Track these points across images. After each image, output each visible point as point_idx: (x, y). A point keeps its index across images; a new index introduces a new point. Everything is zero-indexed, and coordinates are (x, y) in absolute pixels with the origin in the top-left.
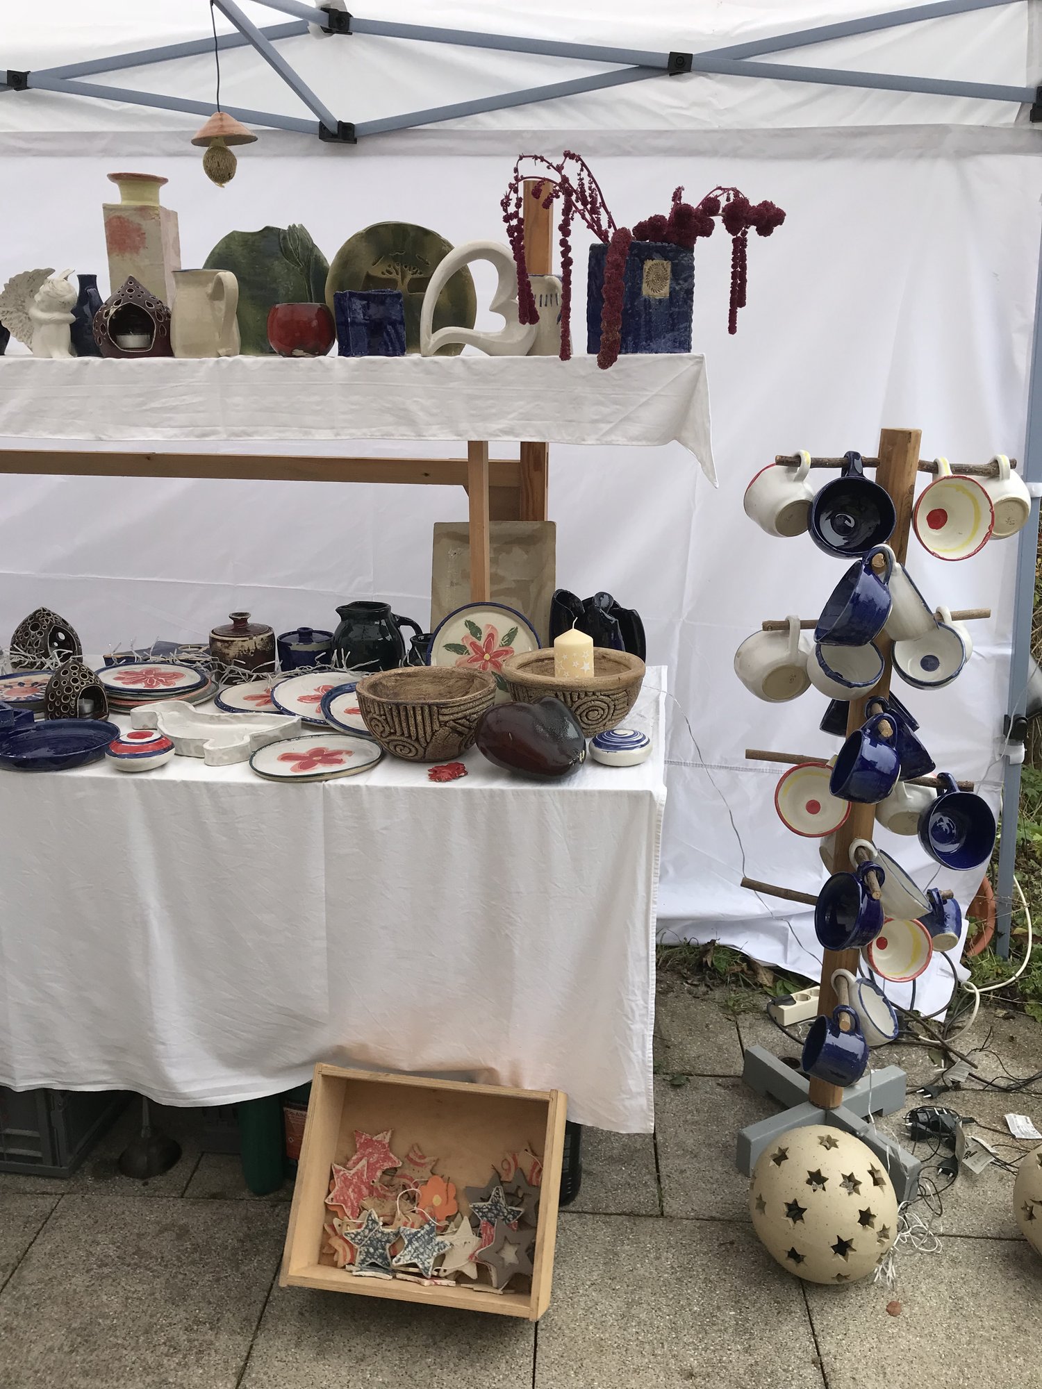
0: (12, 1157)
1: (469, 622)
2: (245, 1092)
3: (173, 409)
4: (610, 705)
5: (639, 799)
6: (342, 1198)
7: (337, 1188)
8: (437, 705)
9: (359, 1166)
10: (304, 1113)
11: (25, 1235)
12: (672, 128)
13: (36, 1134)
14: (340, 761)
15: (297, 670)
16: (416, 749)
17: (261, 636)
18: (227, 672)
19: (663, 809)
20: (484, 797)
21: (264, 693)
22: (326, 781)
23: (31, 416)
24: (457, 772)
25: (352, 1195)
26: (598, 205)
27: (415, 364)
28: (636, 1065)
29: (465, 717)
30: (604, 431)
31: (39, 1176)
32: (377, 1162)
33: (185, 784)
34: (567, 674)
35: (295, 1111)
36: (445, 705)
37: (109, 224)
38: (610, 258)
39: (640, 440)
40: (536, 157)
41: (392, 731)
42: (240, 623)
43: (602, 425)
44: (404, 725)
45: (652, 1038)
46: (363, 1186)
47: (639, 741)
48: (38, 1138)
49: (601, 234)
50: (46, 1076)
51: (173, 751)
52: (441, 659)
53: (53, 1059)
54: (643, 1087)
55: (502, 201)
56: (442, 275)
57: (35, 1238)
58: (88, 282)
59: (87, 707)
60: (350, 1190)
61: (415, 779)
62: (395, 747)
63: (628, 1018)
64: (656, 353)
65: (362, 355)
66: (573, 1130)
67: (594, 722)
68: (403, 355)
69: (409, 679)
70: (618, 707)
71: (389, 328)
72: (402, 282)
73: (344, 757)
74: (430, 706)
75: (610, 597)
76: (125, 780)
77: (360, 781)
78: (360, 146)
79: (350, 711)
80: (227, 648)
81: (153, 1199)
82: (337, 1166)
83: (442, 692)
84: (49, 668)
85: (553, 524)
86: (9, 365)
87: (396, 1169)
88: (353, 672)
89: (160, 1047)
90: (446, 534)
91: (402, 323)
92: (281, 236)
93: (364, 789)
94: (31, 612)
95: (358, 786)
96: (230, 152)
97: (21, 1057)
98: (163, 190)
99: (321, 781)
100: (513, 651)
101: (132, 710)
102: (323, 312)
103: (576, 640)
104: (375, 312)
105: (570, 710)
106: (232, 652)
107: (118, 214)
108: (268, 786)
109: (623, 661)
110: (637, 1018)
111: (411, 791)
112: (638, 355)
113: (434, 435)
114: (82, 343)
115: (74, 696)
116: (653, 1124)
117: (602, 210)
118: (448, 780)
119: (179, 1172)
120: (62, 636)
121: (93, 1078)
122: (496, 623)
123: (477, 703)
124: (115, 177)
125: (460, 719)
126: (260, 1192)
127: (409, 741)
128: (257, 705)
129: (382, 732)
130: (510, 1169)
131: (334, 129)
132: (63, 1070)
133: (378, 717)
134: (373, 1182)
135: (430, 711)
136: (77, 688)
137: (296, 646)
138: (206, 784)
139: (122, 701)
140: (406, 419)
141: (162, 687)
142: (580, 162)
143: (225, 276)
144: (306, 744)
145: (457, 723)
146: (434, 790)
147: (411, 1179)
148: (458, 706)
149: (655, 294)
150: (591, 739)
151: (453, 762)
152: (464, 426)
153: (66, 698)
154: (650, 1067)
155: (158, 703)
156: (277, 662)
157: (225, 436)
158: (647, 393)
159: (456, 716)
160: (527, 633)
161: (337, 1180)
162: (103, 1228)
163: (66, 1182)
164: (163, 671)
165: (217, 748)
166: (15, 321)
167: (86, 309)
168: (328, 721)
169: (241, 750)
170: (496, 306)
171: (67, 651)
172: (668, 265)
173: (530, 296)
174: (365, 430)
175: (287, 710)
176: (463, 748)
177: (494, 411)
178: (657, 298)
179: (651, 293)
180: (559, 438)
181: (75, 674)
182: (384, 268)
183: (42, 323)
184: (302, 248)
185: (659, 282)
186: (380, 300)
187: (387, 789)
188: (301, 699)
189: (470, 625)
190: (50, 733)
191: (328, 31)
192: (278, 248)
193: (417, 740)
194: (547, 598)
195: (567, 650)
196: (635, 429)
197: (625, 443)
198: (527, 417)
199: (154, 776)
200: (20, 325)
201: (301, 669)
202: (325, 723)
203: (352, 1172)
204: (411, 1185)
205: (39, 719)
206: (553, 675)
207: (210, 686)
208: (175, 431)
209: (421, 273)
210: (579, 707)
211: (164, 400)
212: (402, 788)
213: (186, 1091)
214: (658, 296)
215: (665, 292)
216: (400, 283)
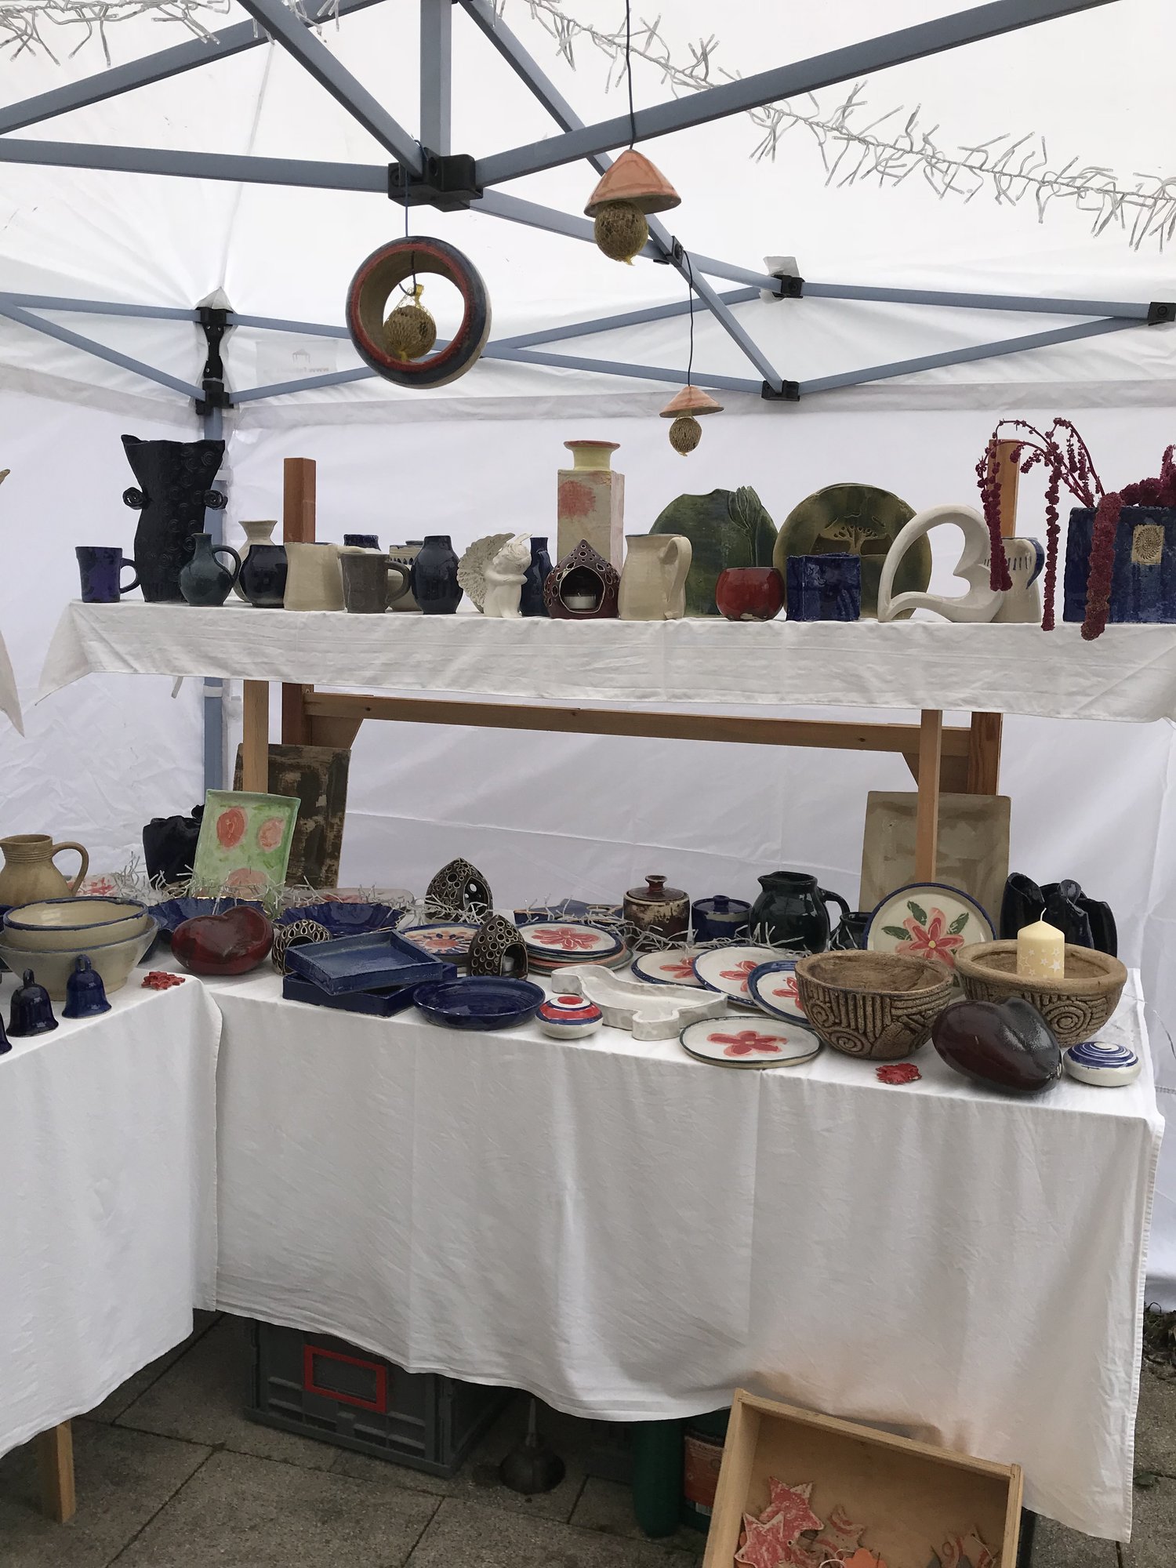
0: (395, 1444)
1: (912, 903)
2: (646, 1411)
3: (616, 670)
4: (1086, 1012)
5: (1130, 1128)
6: (754, 1557)
7: (748, 1543)
8: (891, 997)
9: (774, 1521)
10: (718, 1449)
11: (408, 1536)
12: (1151, 378)
13: (419, 1422)
14: (775, 1049)
15: (715, 941)
16: (862, 1044)
17: (678, 902)
18: (641, 937)
19: (1160, 1142)
20: (942, 1106)
21: (680, 964)
22: (764, 1069)
23: (479, 672)
24: (910, 1075)
25: (766, 1555)
26: (1086, 470)
27: (871, 629)
28: (1113, 1454)
29: (920, 1013)
30: (1082, 705)
31: (419, 1471)
32: (796, 1519)
33: (615, 1057)
34: (1032, 972)
35: (698, 1443)
36: (900, 998)
37: (562, 489)
38: (1100, 524)
39: (1126, 716)
40: (1017, 423)
41: (837, 1021)
42: (656, 887)
43: (1079, 698)
44: (852, 1016)
45: (1134, 1422)
46: (778, 1546)
47: (1125, 1059)
48: (422, 1427)
49: (1087, 499)
50: (439, 1360)
51: (601, 1021)
52: (879, 943)
53: (449, 1343)
54: (1120, 1482)
55: (978, 466)
56: (906, 539)
57: (418, 1542)
58: (539, 544)
59: (508, 965)
60: (764, 1548)
61: (861, 1078)
62: (838, 1039)
63: (1107, 1394)
64: (1145, 622)
65: (814, 620)
66: (1029, 1519)
67: (1066, 1031)
68: (857, 619)
69: (848, 964)
70: (1095, 1016)
71: (844, 593)
72: (855, 544)
73: (779, 1045)
74: (882, 997)
75: (1078, 887)
76: (554, 1046)
77: (800, 1073)
78: (802, 402)
79: (780, 993)
80: (643, 912)
81: (537, 1519)
82: (747, 1515)
83: (886, 981)
84: (465, 921)
85: (1006, 800)
86: (462, 623)
87: (816, 1532)
88: (776, 949)
89: (564, 1345)
90: (882, 804)
91: (858, 587)
92: (730, 499)
93: (806, 1083)
94: (449, 862)
95: (799, 1079)
96: (696, 423)
97: (417, 1335)
98: (614, 454)
99: (758, 1069)
100: (962, 941)
101: (553, 972)
102: (775, 574)
103: (1043, 935)
104: (832, 575)
105: (1040, 1013)
106: (648, 917)
107: (572, 479)
108: (703, 1068)
109: (1097, 961)
110: (1117, 1393)
111: (858, 1091)
112: (1125, 625)
113: (887, 703)
114: (531, 604)
115: (498, 953)
116: (1129, 1532)
117: (1090, 475)
118: (899, 1083)
119: (564, 1492)
120: (473, 888)
121: (488, 1370)
122: (945, 907)
123: (934, 998)
124: (571, 445)
125: (914, 1014)
126: (653, 1533)
127: (856, 1034)
128: (676, 976)
129: (824, 1021)
130: (952, 1555)
131: (779, 388)
132: (457, 1356)
133: (821, 1004)
134: (790, 1543)
135: (882, 1003)
136: (502, 945)
137: (713, 916)
138: (637, 1059)
139: (544, 962)
140: (857, 684)
141: (579, 949)
142: (1070, 428)
143: (680, 541)
144: (736, 1025)
145: (910, 1019)
146: (885, 1092)
147: (835, 1549)
148: (913, 999)
149: (1146, 560)
150: (1067, 1049)
151: (904, 1062)
152: (921, 694)
153: (491, 954)
154: (1129, 1458)
155: (578, 967)
156: (690, 932)
157: (665, 698)
158: (1133, 665)
159: (910, 1010)
160: (980, 921)
161: (749, 1534)
162: (487, 1543)
163: (446, 1483)
164: (578, 932)
165: (646, 1021)
166: (471, 582)
167: (536, 570)
168: (756, 1002)
169: (670, 1025)
170: (961, 570)
171: (482, 904)
172: (1161, 530)
173: (1004, 561)
174: (811, 696)
175: (711, 986)
176: (914, 1047)
177: (955, 679)
178: (1148, 564)
179: (1141, 559)
180: (1029, 710)
181: (501, 930)
182: (837, 530)
183: (496, 584)
184: (750, 510)
185: (1151, 549)
186: (836, 564)
187: (832, 1085)
188: (724, 974)
189: (913, 907)
190: (475, 990)
191: (779, 296)
192: (726, 510)
193: (865, 1033)
194: (999, 883)
195: (1034, 944)
196: (1119, 704)
197: (1107, 718)
198: (992, 686)
199: (583, 1045)
200: (475, 585)
201: (718, 940)
202: (753, 1004)
203: (767, 1526)
204: (835, 1555)
205: (462, 974)
206: (1016, 972)
207: (625, 952)
208: (617, 691)
209: (875, 535)
210: (1050, 1012)
211: (608, 661)
212: (848, 1086)
213: (585, 1399)
214: (1148, 562)
215: (1156, 558)
216: (853, 545)
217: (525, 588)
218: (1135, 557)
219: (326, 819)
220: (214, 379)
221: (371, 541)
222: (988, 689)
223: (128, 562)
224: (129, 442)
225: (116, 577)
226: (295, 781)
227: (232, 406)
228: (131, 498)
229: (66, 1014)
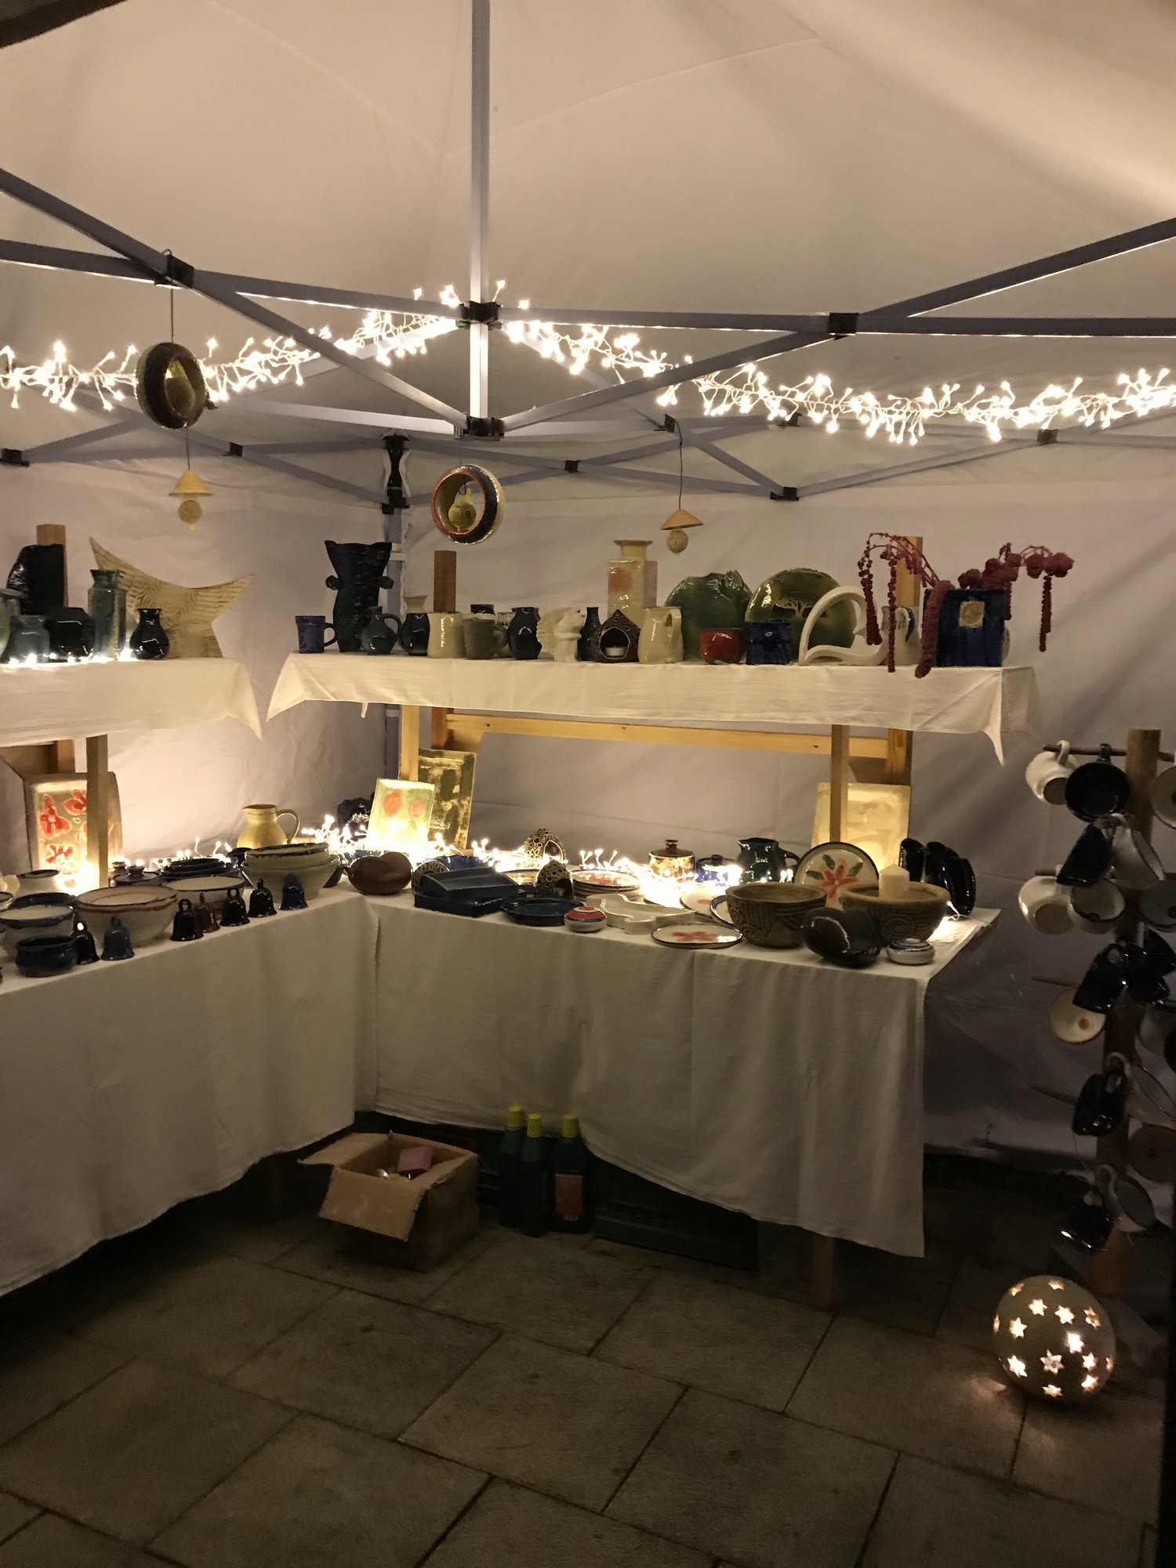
1: (826, 856)
4: (911, 922)
8: (774, 905)
14: (710, 939)
16: (761, 936)
17: (685, 858)
22: (696, 949)
27: (795, 670)
30: (925, 721)
36: (780, 905)
37: (612, 576)
41: (744, 920)
42: (671, 848)
43: (924, 717)
44: (751, 916)
58: (593, 612)
59: (561, 892)
65: (760, 664)
67: (898, 934)
68: (785, 664)
70: (918, 925)
71: (781, 645)
72: (799, 611)
74: (768, 904)
76: (575, 936)
80: (659, 863)
86: (542, 667)
91: (789, 643)
92: (721, 579)
93: (718, 957)
99: (692, 949)
100: (856, 880)
102: (738, 634)
103: (895, 872)
107: (617, 567)
108: (661, 948)
114: (584, 652)
115: (552, 883)
123: (804, 907)
124: (618, 542)
127: (755, 928)
129: (738, 921)
131: (780, 493)
133: (736, 910)
135: (768, 908)
136: (555, 878)
143: (675, 612)
145: (788, 920)
148: (789, 907)
149: (970, 624)
158: (956, 695)
159: (787, 913)
165: (633, 922)
166: (546, 638)
167: (589, 630)
169: (648, 925)
172: (982, 604)
178: (972, 627)
179: (966, 624)
182: (786, 601)
183: (561, 639)
184: (737, 587)
185: (974, 617)
186: (774, 626)
188: (700, 901)
189: (827, 859)
192: (718, 587)
193: (760, 928)
196: (948, 721)
200: (549, 640)
202: (710, 917)
205: (530, 896)
210: (886, 920)
214: (972, 625)
215: (979, 622)
216: (797, 613)
217: (580, 642)
218: (962, 622)
219: (459, 801)
220: (395, 488)
221: (489, 609)
222: (866, 710)
223: (329, 625)
224: (330, 545)
225: (322, 636)
226: (439, 775)
227: (408, 507)
228: (330, 582)
229: (283, 908)
